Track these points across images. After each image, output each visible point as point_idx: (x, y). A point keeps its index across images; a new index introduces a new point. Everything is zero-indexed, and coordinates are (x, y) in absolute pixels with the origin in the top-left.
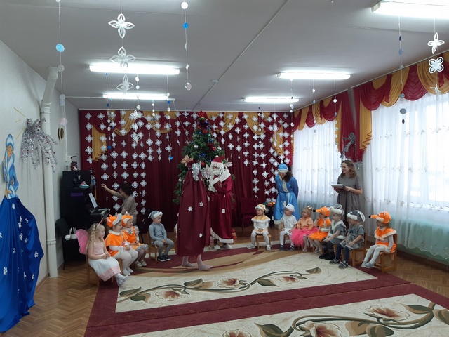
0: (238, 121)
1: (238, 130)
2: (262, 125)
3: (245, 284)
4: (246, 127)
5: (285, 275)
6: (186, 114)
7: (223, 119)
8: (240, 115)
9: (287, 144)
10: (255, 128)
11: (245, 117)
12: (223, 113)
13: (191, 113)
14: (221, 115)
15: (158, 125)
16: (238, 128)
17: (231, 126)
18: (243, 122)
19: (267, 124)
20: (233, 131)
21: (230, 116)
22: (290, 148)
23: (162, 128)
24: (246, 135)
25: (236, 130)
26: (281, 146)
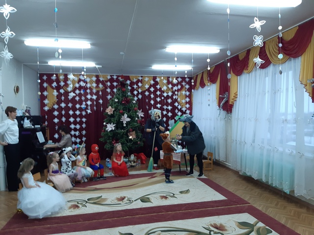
0: (152, 82)
1: (152, 89)
2: (170, 86)
3: (130, 201)
4: (158, 87)
5: (162, 195)
6: (115, 77)
7: (141, 81)
8: (154, 79)
9: (188, 100)
10: (164, 88)
11: (158, 80)
12: (142, 77)
13: (118, 76)
14: (140, 78)
15: (94, 85)
16: (152, 88)
17: (147, 86)
18: (156, 83)
19: (174, 85)
20: (148, 90)
21: (147, 79)
22: (190, 103)
23: (97, 87)
24: (158, 93)
25: (150, 89)
26: (184, 101)
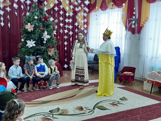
1: (56, 9)
2: (72, 7)
10: (67, 8)
18: (60, 3)
20: (53, 9)
